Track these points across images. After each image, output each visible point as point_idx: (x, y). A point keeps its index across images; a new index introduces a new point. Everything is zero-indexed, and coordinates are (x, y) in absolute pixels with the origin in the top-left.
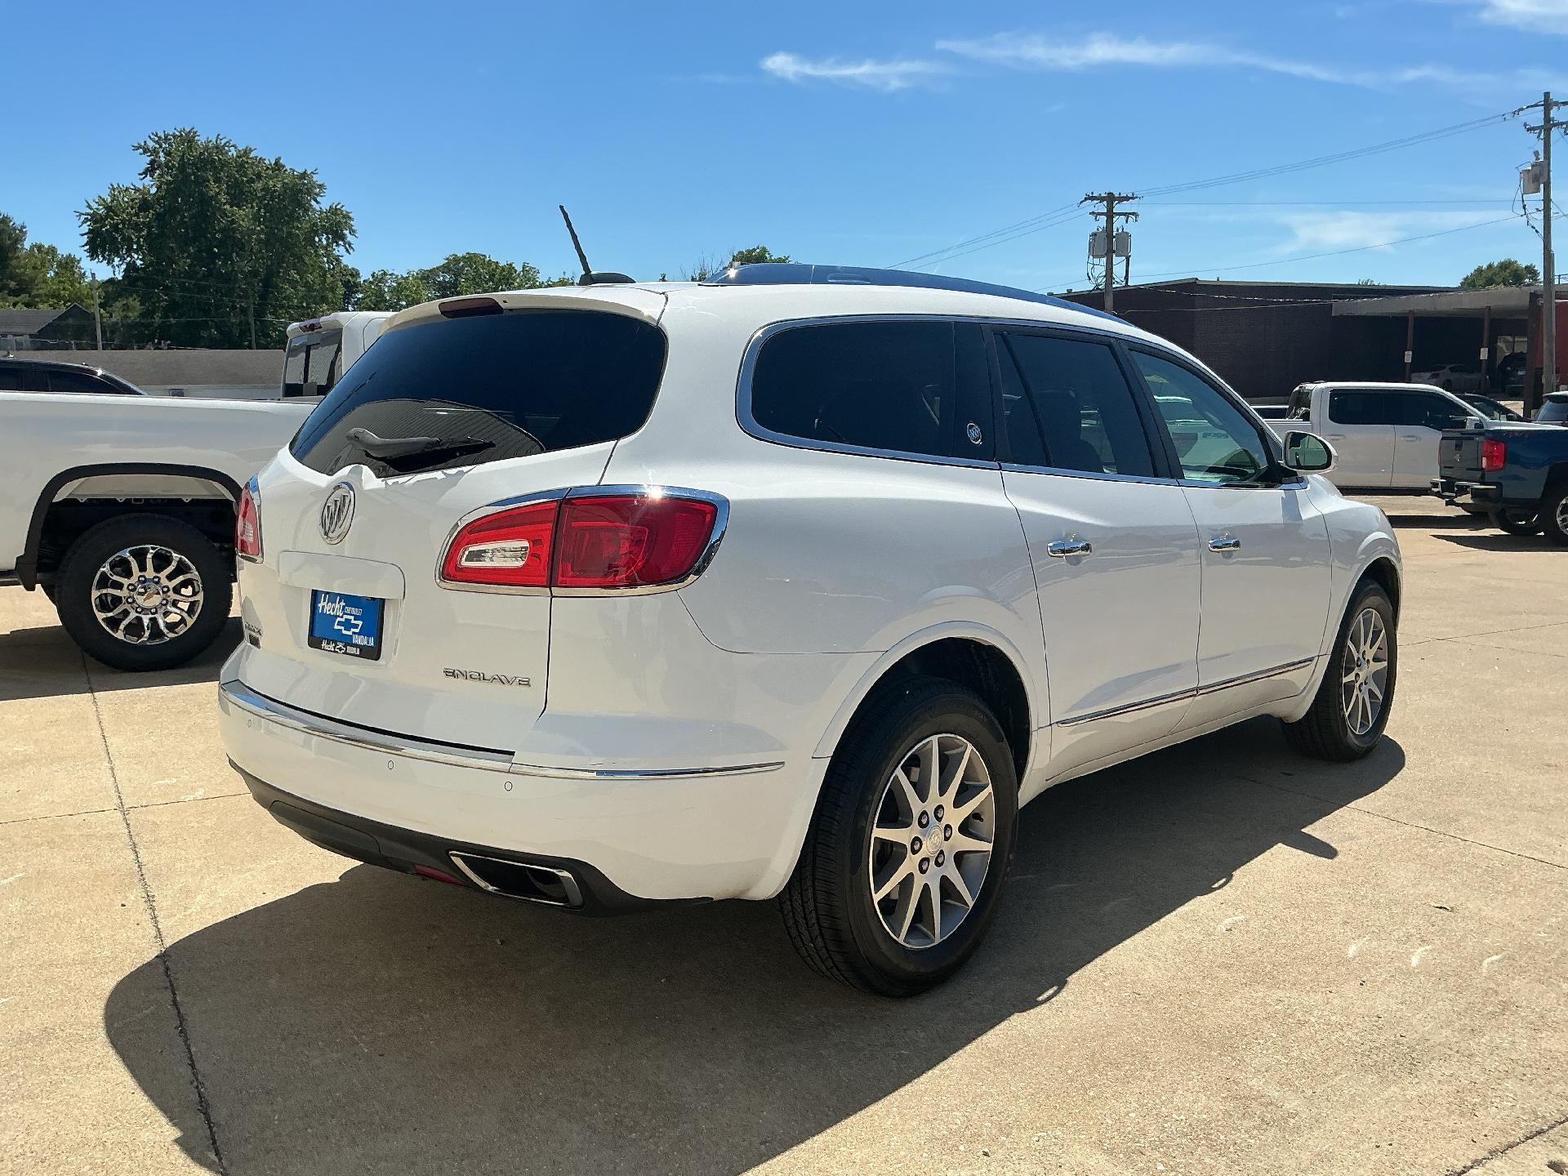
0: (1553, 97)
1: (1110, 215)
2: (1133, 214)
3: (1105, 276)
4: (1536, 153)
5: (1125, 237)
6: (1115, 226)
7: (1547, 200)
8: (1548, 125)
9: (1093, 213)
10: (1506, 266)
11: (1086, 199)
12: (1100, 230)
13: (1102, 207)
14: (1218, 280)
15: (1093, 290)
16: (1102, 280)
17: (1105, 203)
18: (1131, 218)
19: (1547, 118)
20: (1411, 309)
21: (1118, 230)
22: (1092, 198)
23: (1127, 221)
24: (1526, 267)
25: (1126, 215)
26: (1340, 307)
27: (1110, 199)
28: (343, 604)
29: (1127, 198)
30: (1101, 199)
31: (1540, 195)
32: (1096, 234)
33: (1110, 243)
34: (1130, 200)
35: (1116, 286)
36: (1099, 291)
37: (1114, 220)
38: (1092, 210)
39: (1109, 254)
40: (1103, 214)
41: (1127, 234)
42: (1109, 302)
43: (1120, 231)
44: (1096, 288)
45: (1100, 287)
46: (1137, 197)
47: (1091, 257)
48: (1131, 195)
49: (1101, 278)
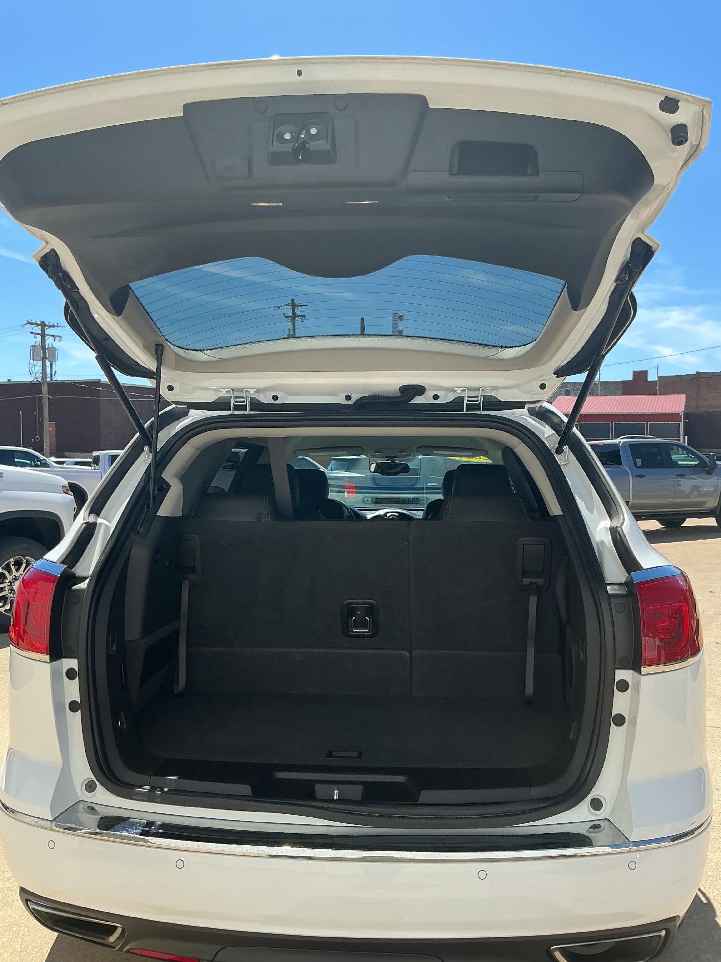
0: (295, 302)
1: (43, 335)
2: (58, 336)
3: (41, 373)
5: (53, 350)
6: (47, 342)
8: (294, 316)
11: (27, 323)
12: (37, 344)
13: (38, 330)
15: (33, 381)
16: (39, 376)
17: (40, 327)
18: (57, 339)
21: (48, 345)
22: (32, 323)
23: (54, 340)
25: (55, 337)
27: (43, 325)
29: (53, 326)
30: (37, 325)
32: (35, 346)
33: (44, 353)
34: (56, 327)
35: (49, 379)
36: (37, 382)
37: (46, 339)
38: (31, 330)
39: (44, 359)
40: (39, 334)
41: (55, 348)
42: (45, 389)
43: (50, 346)
44: (35, 380)
45: (38, 380)
46: (60, 326)
47: (32, 361)
48: (56, 325)
49: (39, 374)
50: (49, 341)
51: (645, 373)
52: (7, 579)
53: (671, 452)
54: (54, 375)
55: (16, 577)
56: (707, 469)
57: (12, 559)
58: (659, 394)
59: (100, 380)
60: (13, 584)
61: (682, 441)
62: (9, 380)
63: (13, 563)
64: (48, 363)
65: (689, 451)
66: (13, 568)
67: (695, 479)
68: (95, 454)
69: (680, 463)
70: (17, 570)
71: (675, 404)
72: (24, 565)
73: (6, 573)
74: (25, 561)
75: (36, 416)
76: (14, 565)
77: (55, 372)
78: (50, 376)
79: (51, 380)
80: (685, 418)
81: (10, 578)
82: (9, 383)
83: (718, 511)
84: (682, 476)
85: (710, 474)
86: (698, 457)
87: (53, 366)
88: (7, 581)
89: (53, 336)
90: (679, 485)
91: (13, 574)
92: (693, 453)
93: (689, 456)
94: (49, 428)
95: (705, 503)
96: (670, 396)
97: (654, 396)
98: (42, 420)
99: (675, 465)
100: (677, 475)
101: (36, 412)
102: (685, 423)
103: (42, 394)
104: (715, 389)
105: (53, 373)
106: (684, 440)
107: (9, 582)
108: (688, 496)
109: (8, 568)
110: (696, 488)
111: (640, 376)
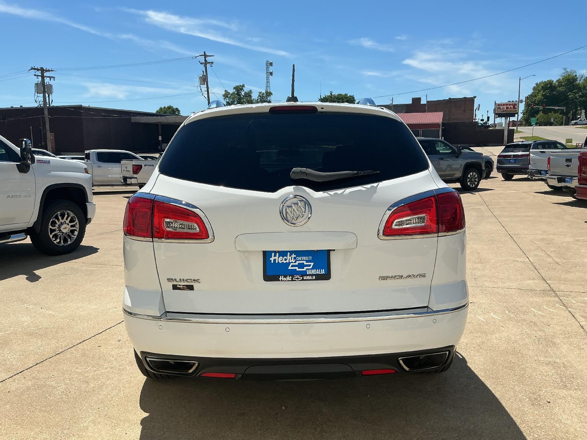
0: (207, 54)
1: (43, 77)
2: (53, 77)
3: (43, 101)
4: (203, 71)
5: (50, 86)
6: (45, 81)
7: (208, 88)
8: (206, 63)
9: (35, 75)
10: (170, 108)
11: (31, 69)
12: (39, 83)
13: (39, 73)
14: (89, 106)
15: (38, 106)
16: (42, 103)
17: (40, 71)
18: (52, 79)
19: (206, 61)
20: (160, 121)
21: (46, 83)
22: (35, 69)
23: (50, 80)
24: (176, 108)
25: (50, 77)
26: (134, 119)
27: (42, 70)
28: (293, 256)
29: (49, 71)
30: (38, 70)
31: (205, 86)
32: (38, 84)
33: (44, 88)
34: (51, 72)
35: (48, 106)
36: (41, 107)
37: (45, 79)
38: (35, 74)
39: (44, 92)
40: (40, 76)
41: (51, 85)
42: (46, 112)
43: (48, 84)
44: (39, 106)
45: (41, 106)
46: (54, 71)
47: (36, 93)
48: (51, 70)
49: (41, 102)
50: (47, 80)
51: (419, 99)
52: (57, 224)
53: (436, 145)
54: (52, 103)
55: (62, 223)
56: (456, 155)
57: (59, 212)
58: (428, 112)
59: (81, 105)
60: (60, 227)
61: (440, 139)
62: (21, 106)
63: (59, 215)
64: (47, 95)
65: (445, 145)
66: (60, 218)
67: (449, 161)
68: (87, 152)
69: (440, 151)
70: (62, 219)
71: (436, 118)
72: (66, 216)
73: (56, 221)
74: (66, 213)
75: (41, 129)
76: (60, 216)
77: (52, 101)
78: (48, 103)
79: (49, 105)
80: (442, 127)
81: (58, 223)
82: (21, 108)
83: (461, 179)
84: (442, 159)
85: (458, 158)
86: (451, 148)
87: (50, 97)
88: (57, 225)
89: (49, 77)
90: (440, 165)
91: (60, 221)
92: (448, 146)
93: (446, 148)
94: (50, 137)
95: (454, 174)
96: (434, 113)
97: (425, 113)
98: (46, 132)
99: (438, 153)
100: (439, 159)
101: (41, 126)
102: (442, 129)
103: (44, 115)
104: (460, 108)
105: (51, 101)
106: (442, 138)
107: (58, 226)
108: (445, 170)
109: (57, 217)
110: (449, 166)
111: (417, 101)
